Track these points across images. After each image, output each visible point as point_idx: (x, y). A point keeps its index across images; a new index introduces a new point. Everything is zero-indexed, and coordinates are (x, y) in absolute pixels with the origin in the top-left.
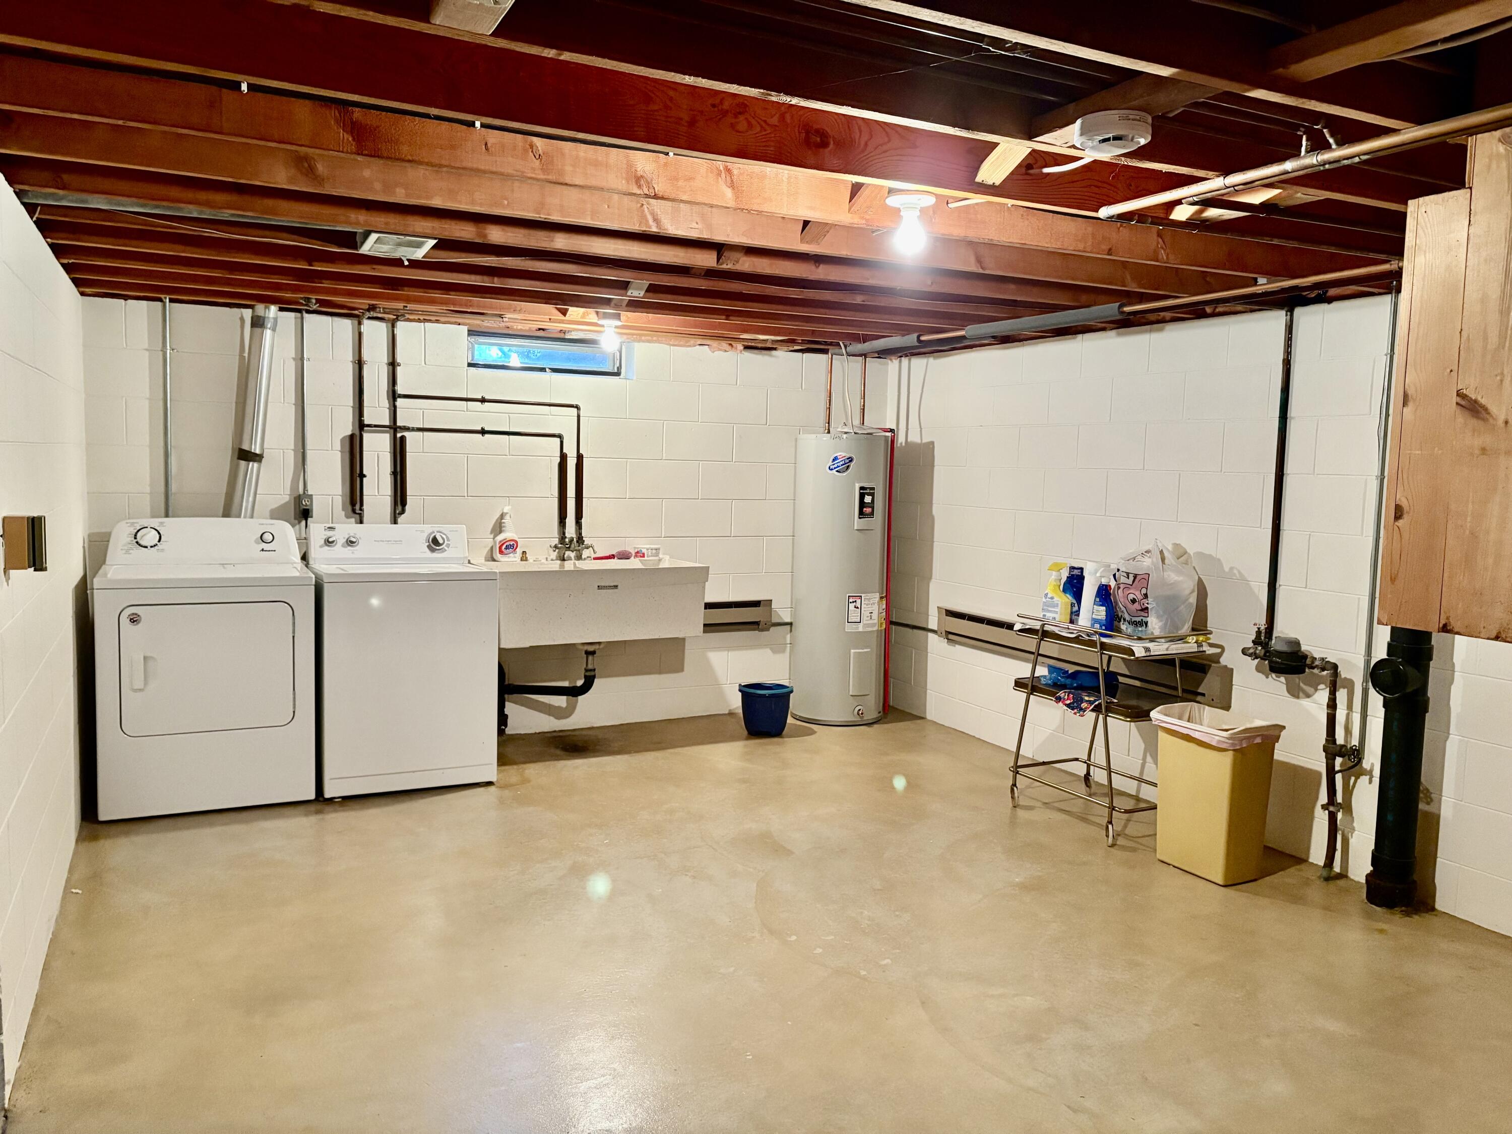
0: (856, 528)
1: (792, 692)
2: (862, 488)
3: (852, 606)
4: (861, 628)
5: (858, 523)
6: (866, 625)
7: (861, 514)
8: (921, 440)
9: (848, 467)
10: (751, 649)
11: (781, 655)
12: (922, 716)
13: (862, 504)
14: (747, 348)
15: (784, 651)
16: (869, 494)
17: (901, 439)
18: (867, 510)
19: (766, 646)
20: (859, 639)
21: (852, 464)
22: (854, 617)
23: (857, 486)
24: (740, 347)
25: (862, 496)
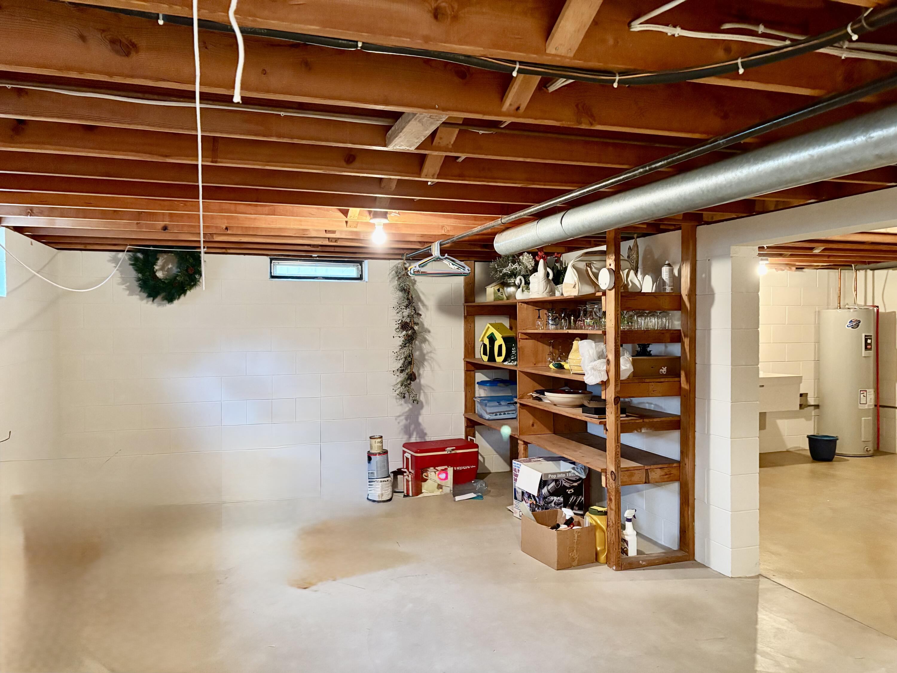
0: (863, 355)
1: (837, 439)
2: (866, 336)
3: (862, 395)
4: (866, 407)
5: (864, 353)
6: (869, 405)
7: (866, 348)
8: (885, 310)
9: (858, 325)
10: (795, 418)
11: (811, 421)
12: (893, 452)
13: (866, 344)
14: (797, 268)
15: (811, 420)
16: (870, 339)
17: (881, 310)
18: (869, 347)
19: (802, 417)
20: (865, 412)
21: (860, 324)
22: (863, 401)
23: (863, 335)
24: (794, 268)
25: (866, 340)
